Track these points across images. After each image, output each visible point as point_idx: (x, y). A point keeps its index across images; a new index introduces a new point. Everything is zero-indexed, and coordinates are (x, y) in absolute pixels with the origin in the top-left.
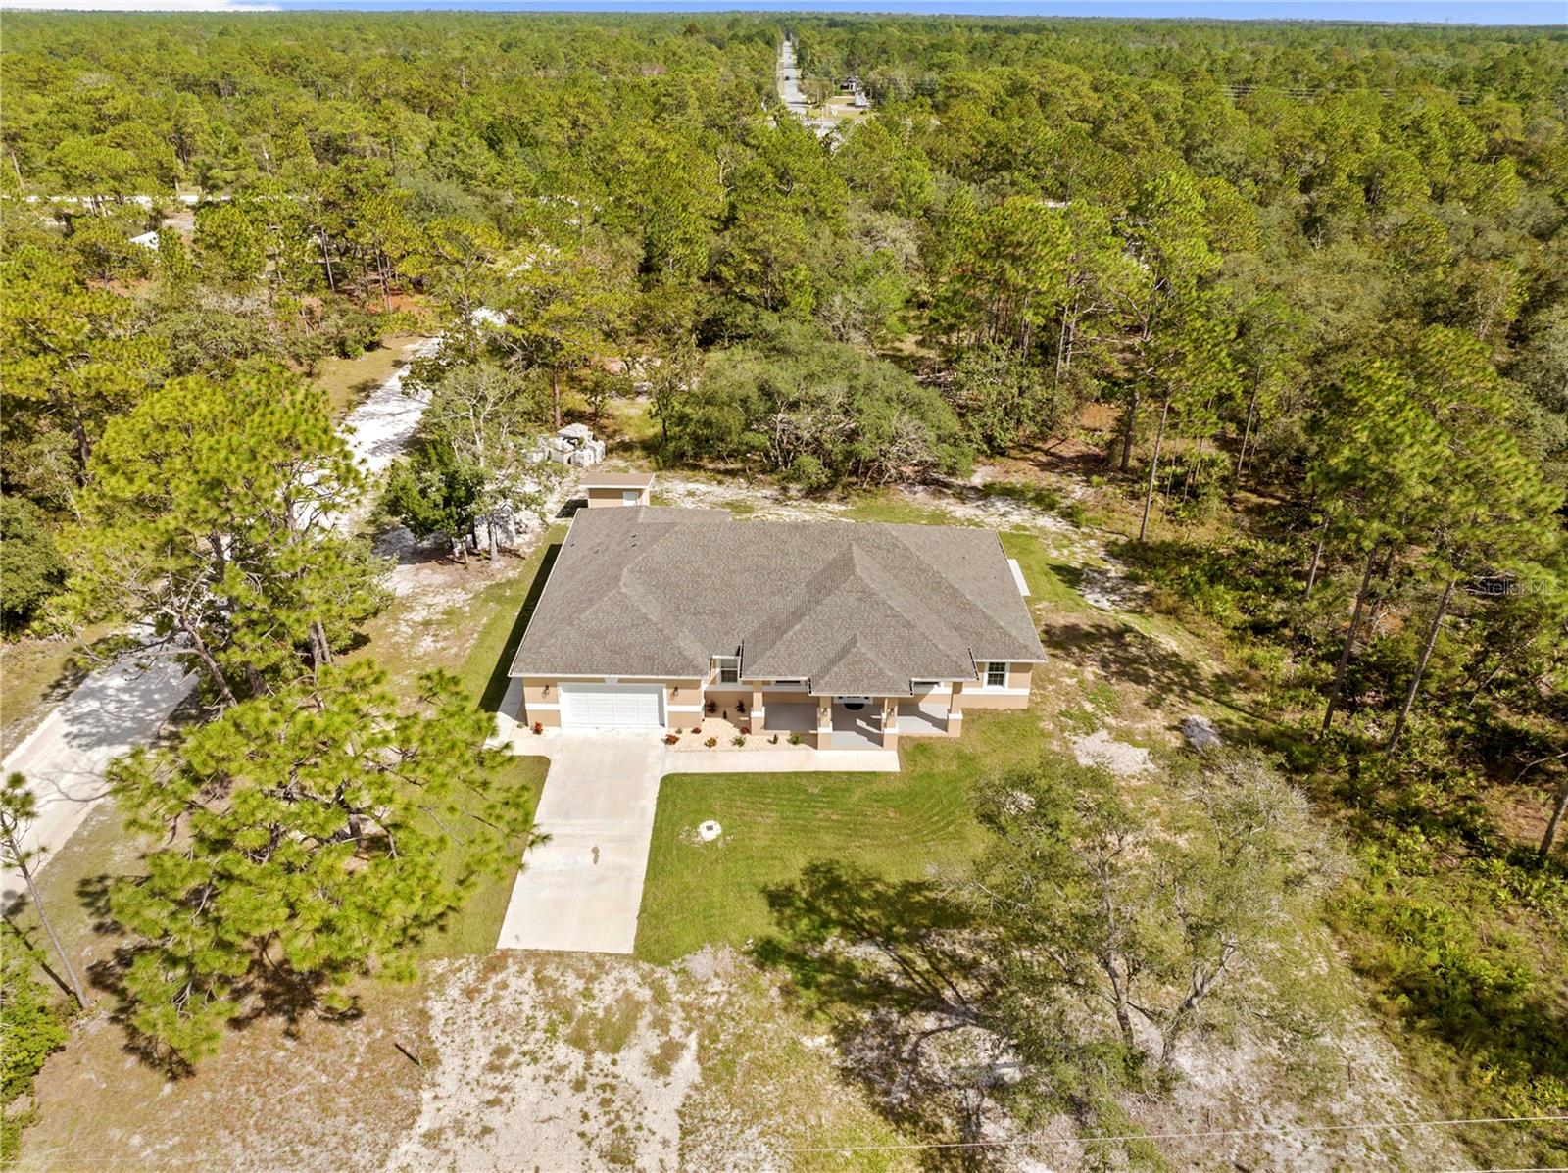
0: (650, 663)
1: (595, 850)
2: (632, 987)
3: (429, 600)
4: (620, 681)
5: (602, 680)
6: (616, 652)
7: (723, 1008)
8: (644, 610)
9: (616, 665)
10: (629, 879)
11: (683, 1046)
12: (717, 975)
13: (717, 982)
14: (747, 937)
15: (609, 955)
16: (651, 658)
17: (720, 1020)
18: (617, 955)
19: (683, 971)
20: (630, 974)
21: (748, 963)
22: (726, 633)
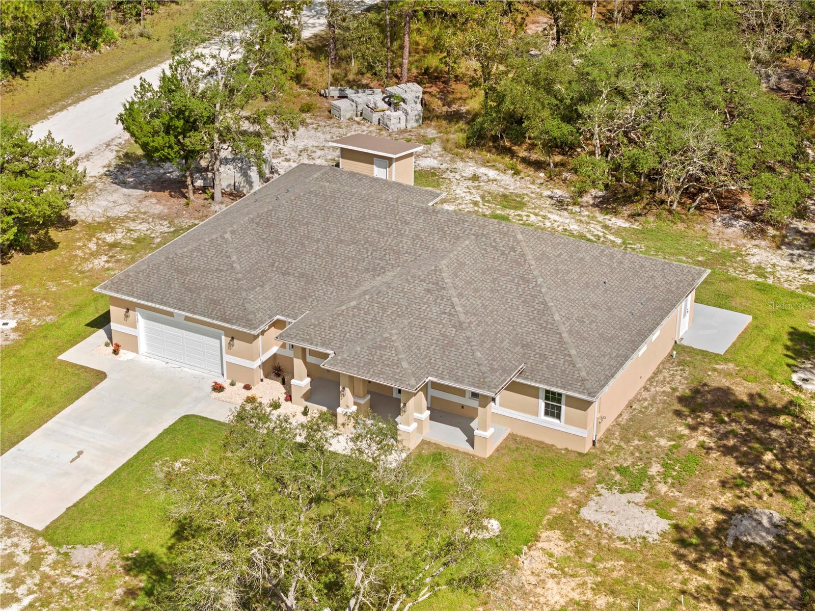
0: (214, 307)
1: (80, 453)
2: (19, 551)
3: (132, 225)
4: (187, 318)
5: (171, 314)
6: (190, 290)
7: (72, 588)
8: (234, 258)
9: (183, 301)
10: (86, 481)
11: (18, 600)
12: (89, 566)
13: (85, 570)
14: (136, 548)
15: (23, 526)
16: (215, 302)
17: (61, 594)
18: (28, 528)
19: (66, 554)
20: (26, 543)
21: (119, 565)
22: (301, 298)
